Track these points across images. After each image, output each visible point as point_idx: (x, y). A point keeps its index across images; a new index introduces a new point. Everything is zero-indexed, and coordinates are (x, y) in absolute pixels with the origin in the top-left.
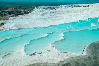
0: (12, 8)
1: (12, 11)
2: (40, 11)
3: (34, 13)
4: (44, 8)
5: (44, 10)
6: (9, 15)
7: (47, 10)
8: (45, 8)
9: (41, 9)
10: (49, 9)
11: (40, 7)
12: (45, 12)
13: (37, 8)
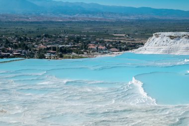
0: (124, 35)
1: (120, 42)
2: (162, 43)
3: (147, 48)
4: (172, 38)
5: (172, 41)
6: (105, 50)
7: (178, 42)
8: (176, 37)
9: (165, 39)
10: (185, 40)
11: (163, 34)
12: (174, 46)
13: (157, 36)
